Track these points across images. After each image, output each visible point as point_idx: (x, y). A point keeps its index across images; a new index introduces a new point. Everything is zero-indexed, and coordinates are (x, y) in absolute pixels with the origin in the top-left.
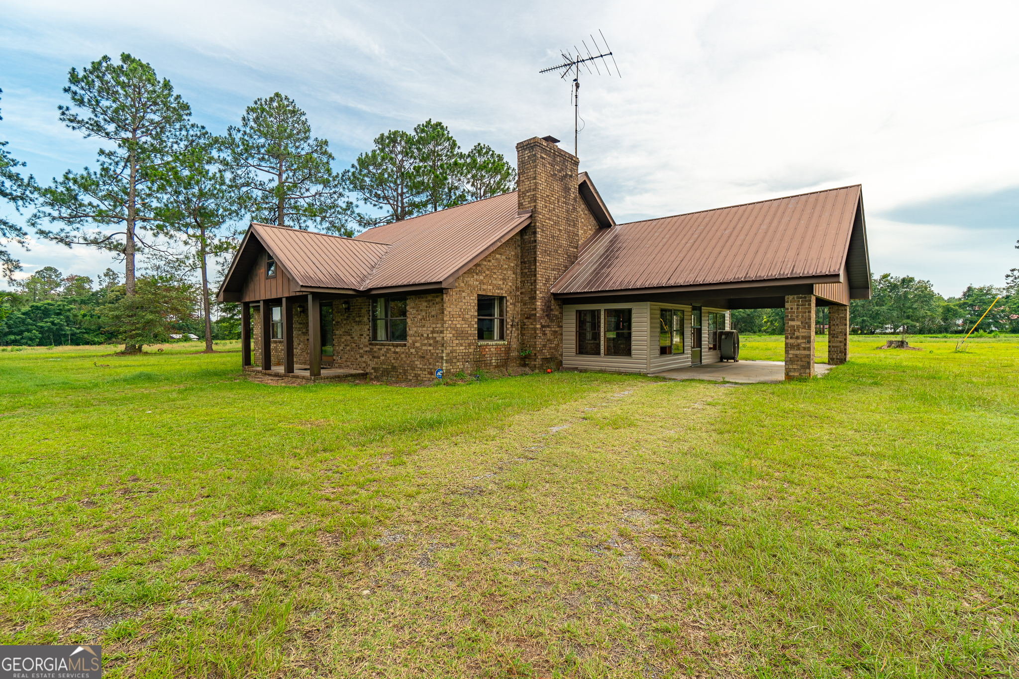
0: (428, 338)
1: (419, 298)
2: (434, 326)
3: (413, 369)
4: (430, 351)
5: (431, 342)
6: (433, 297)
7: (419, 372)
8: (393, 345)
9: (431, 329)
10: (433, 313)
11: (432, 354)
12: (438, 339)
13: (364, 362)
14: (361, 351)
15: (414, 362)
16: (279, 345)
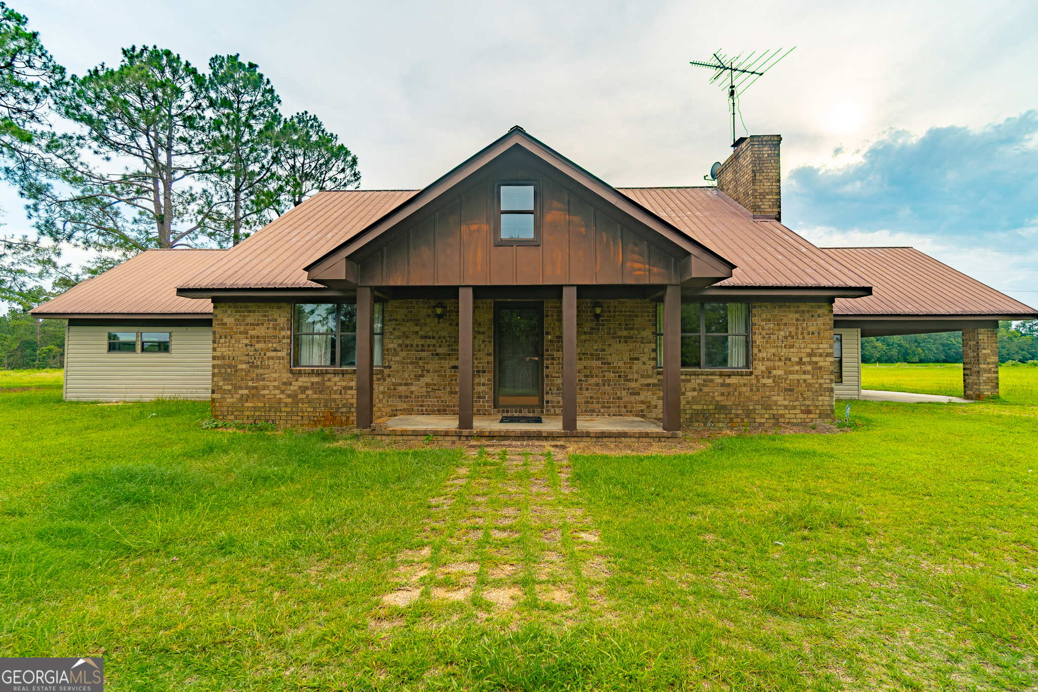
0: (800, 362)
1: (780, 307)
2: (814, 346)
3: (767, 407)
4: (805, 381)
5: (809, 368)
6: (812, 307)
7: (780, 412)
8: (721, 375)
9: (809, 351)
10: (812, 329)
11: (809, 386)
12: (821, 364)
13: (642, 402)
14: (633, 385)
15: (768, 397)
16: (336, 379)
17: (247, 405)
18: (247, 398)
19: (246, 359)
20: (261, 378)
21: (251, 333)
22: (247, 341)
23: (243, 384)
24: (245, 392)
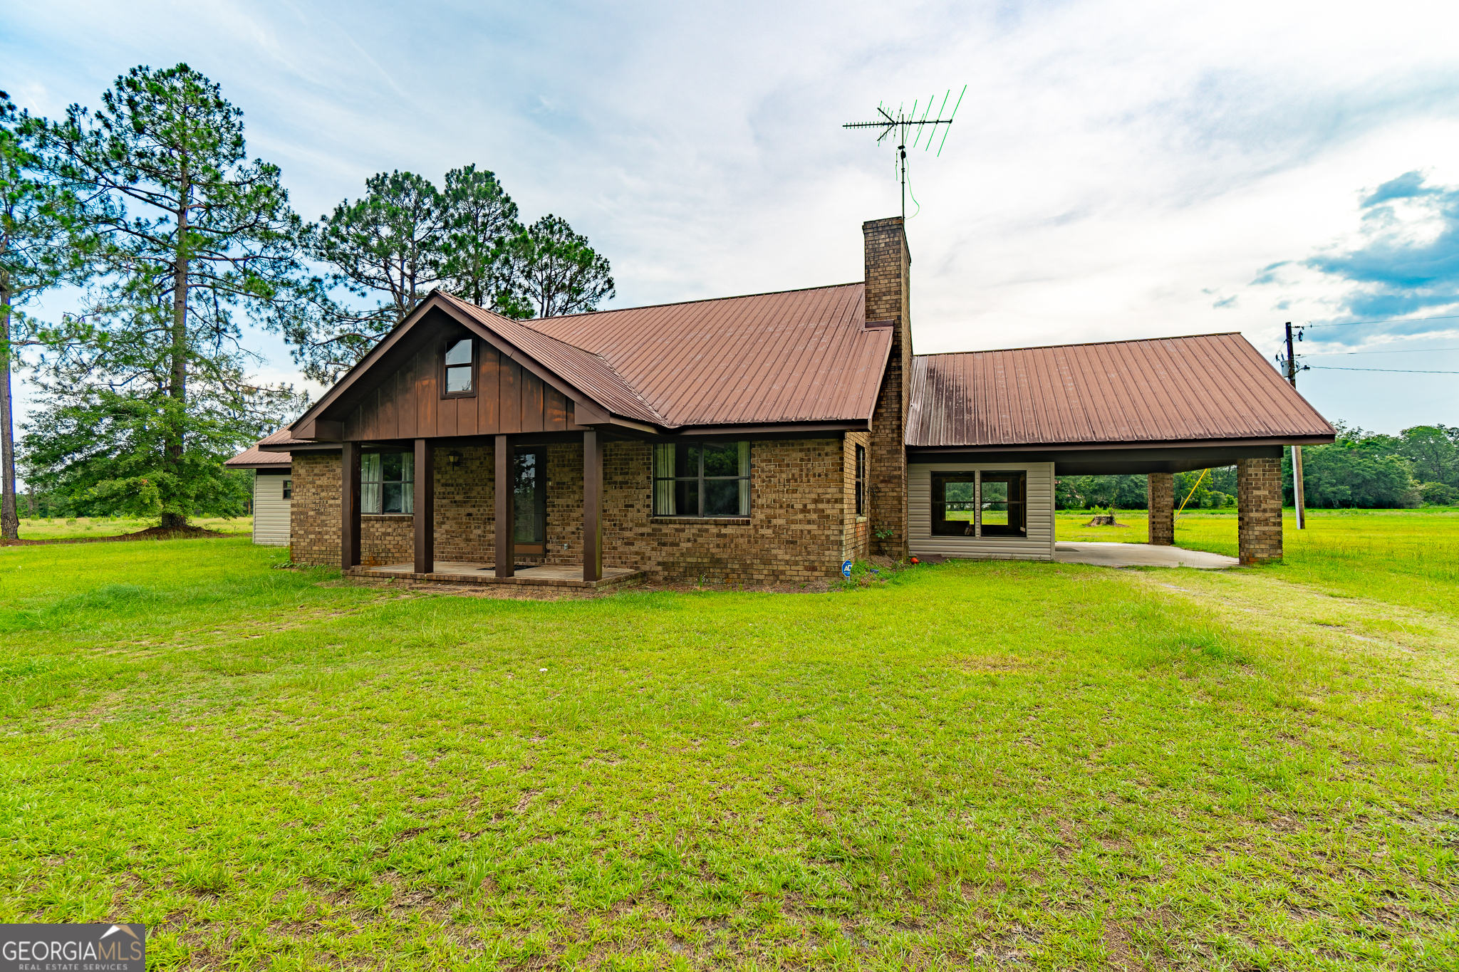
0: (805, 510)
1: (782, 445)
2: (820, 491)
3: (766, 562)
4: (809, 532)
5: (814, 516)
6: (819, 444)
7: (781, 568)
8: (716, 524)
9: (814, 496)
10: (818, 470)
11: (814, 537)
12: (828, 512)
13: (637, 553)
14: (627, 534)
15: (768, 550)
16: (377, 525)
17: (314, 548)
18: (313, 543)
19: (313, 506)
20: (323, 524)
21: (318, 482)
22: (314, 490)
23: (311, 529)
24: (312, 536)
